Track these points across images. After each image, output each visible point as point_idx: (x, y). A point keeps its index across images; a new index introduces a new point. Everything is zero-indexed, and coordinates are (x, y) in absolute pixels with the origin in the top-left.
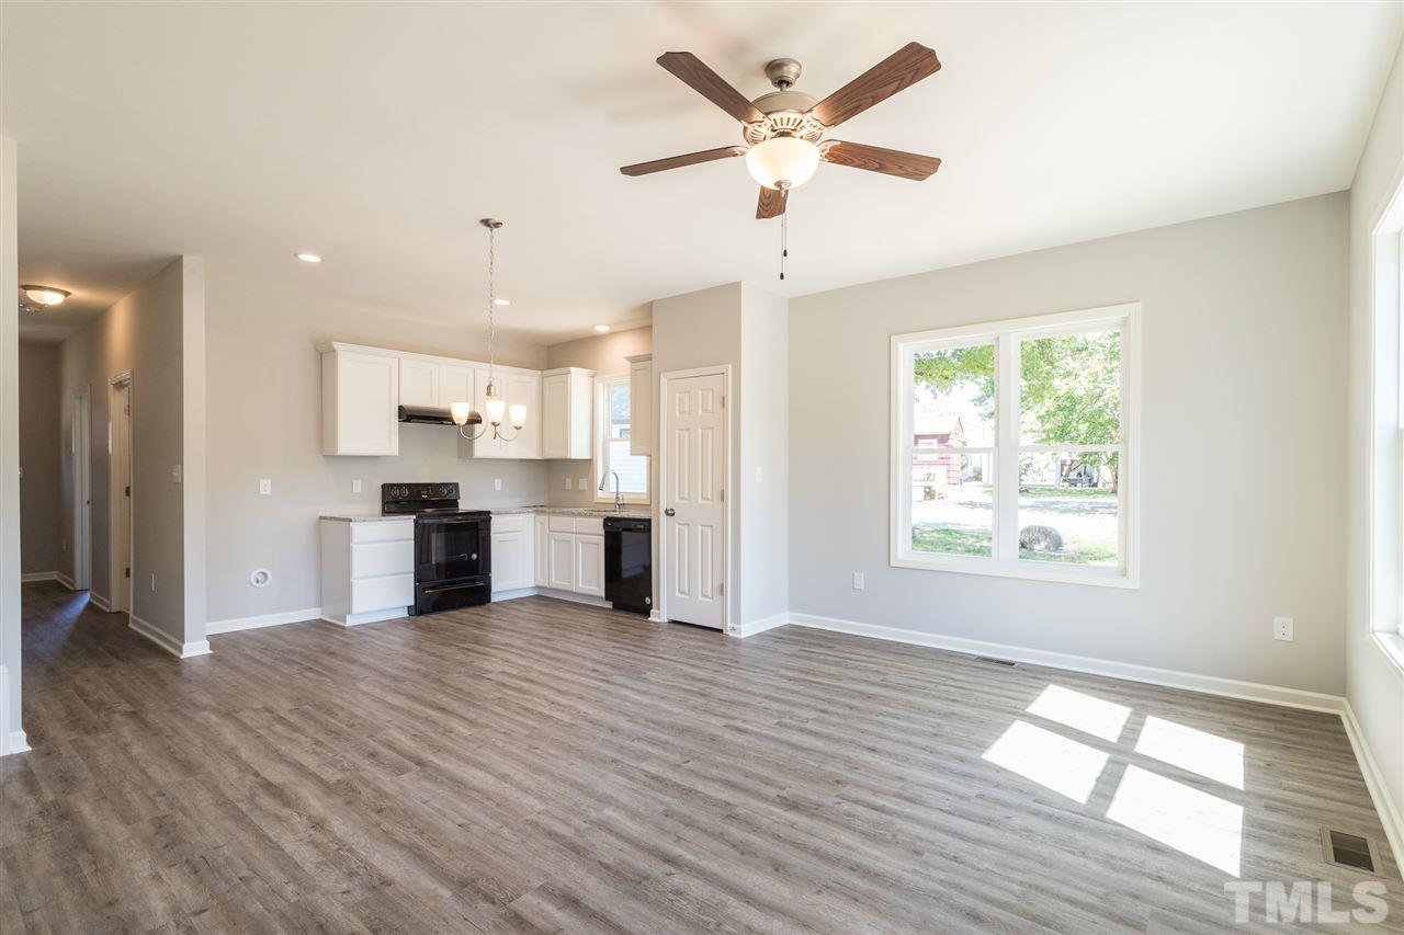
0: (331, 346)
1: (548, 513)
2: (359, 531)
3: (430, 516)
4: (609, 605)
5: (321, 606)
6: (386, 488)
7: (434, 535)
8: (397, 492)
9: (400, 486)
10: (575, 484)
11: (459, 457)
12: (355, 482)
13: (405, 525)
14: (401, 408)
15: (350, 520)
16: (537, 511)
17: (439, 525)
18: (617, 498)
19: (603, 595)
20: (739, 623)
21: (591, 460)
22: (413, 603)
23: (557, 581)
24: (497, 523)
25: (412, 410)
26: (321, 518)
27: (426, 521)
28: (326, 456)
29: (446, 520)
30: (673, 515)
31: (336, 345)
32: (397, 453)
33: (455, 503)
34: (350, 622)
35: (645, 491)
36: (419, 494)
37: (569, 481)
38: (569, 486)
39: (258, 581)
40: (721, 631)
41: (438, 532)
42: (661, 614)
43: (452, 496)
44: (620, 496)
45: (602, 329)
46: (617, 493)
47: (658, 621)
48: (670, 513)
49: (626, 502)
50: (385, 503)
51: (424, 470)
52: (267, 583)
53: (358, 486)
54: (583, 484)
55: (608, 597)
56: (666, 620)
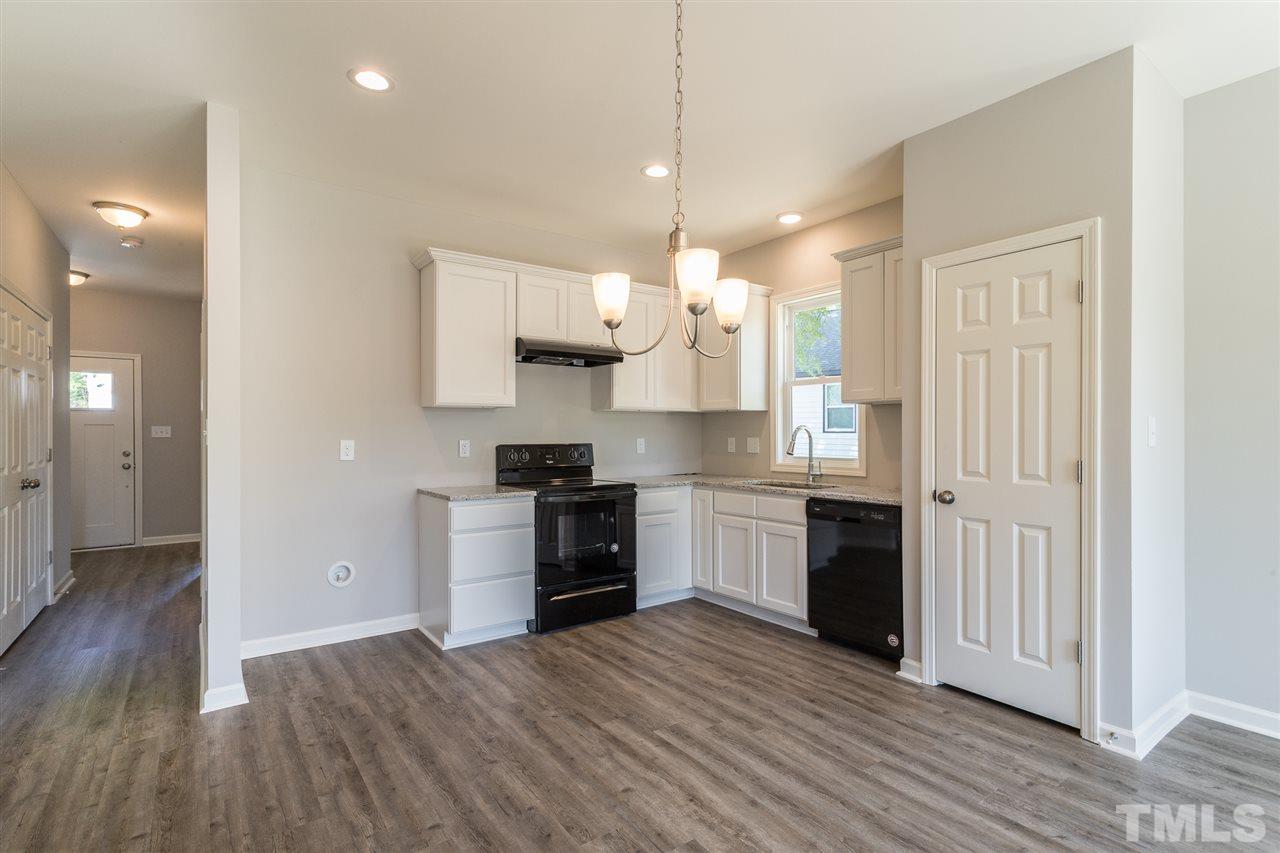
0: (427, 253)
1: (713, 487)
2: (462, 514)
3: (557, 490)
4: (813, 633)
5: (419, 611)
6: (501, 451)
7: (561, 519)
8: (515, 456)
9: (518, 448)
10: (742, 446)
11: (594, 409)
12: (462, 442)
13: (524, 503)
14: (519, 341)
15: (448, 499)
16: (696, 485)
17: (568, 504)
18: (810, 467)
19: (805, 617)
20: (1129, 726)
21: (766, 412)
22: (533, 617)
23: (726, 585)
24: (645, 500)
25: (533, 343)
26: (419, 492)
27: (550, 499)
28: (425, 408)
29: (577, 498)
30: (951, 501)
31: (435, 252)
32: (514, 404)
33: (587, 471)
34: (449, 644)
35: (855, 455)
36: (543, 457)
37: (732, 441)
38: (732, 448)
39: (338, 578)
40: (1076, 731)
41: (567, 514)
42: (924, 669)
43: (584, 462)
44: (815, 463)
45: (791, 220)
46: (811, 459)
47: (919, 681)
48: (943, 499)
49: (823, 471)
50: (500, 471)
51: (549, 428)
52: (349, 581)
53: (466, 448)
54: (754, 445)
55: (813, 622)
56: (935, 683)
